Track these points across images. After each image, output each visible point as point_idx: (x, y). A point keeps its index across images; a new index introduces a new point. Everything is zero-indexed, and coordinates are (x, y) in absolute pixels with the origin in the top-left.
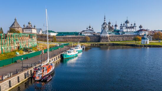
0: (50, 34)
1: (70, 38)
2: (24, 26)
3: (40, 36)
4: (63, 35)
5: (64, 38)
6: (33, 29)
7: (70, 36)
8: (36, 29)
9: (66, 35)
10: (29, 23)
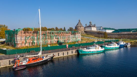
0: (106, 31)
1: (126, 34)
2: (86, 25)
3: (97, 33)
4: (119, 32)
5: (118, 35)
6: (93, 27)
7: (125, 33)
8: (96, 27)
9: (121, 32)
10: (90, 23)
